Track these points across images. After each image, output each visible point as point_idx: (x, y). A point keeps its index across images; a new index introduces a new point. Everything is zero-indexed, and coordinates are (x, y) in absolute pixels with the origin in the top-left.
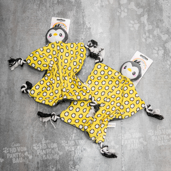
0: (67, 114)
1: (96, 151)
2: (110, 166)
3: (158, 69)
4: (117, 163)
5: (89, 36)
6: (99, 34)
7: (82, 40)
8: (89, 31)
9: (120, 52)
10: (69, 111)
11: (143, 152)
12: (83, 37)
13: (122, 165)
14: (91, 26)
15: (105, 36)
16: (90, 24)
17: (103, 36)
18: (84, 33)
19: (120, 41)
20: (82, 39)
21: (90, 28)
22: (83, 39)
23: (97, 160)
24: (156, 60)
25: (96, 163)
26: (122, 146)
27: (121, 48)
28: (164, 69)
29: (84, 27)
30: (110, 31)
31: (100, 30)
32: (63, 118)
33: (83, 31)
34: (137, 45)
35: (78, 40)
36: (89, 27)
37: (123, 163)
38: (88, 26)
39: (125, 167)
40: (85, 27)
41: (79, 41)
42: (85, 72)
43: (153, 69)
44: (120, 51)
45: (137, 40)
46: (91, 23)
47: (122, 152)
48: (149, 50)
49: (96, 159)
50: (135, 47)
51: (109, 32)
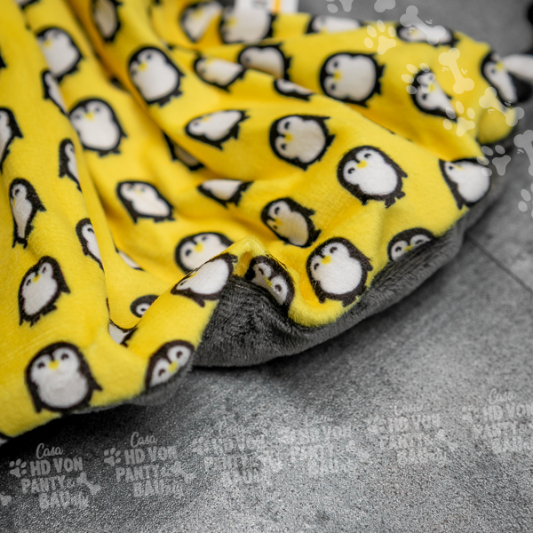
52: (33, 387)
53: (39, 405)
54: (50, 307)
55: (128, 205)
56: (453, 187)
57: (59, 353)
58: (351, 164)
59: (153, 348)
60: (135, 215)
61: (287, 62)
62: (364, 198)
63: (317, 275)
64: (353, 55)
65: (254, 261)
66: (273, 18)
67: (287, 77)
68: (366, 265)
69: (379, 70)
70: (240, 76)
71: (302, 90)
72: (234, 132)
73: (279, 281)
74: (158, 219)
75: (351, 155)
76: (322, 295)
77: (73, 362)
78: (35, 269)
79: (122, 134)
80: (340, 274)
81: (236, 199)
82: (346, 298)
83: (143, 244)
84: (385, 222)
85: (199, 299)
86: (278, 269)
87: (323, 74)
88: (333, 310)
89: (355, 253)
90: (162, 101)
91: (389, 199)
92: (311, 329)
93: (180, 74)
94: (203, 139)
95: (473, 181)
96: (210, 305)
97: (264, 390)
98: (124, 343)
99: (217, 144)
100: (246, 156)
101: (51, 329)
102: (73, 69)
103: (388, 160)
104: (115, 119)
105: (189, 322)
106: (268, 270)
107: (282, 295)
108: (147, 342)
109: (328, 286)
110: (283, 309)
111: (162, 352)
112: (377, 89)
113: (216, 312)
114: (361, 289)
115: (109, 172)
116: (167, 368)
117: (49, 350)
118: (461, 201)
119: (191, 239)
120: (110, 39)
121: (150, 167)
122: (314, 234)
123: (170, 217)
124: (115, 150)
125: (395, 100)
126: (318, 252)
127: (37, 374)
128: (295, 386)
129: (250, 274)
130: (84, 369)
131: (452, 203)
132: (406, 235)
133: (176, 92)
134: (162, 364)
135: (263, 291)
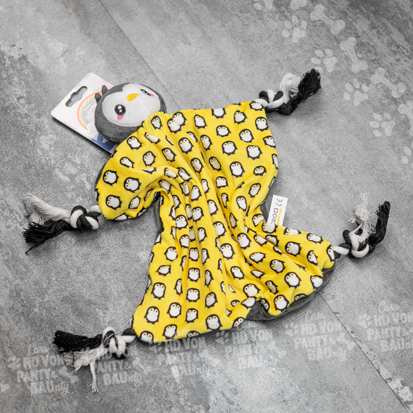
0: (152, 316)
1: (273, 375)
2: (342, 392)
3: (292, 55)
4: (354, 369)
5: (35, 80)
6: (61, 59)
7: (22, 101)
8: (24, 66)
9: (152, 72)
10: (155, 302)
11: (406, 292)
12: (19, 93)
13: (376, 365)
14: (22, 52)
15: (82, 53)
16: (15, 47)
17: (77, 58)
18: (16, 79)
19: (135, 44)
20: (18, 99)
21: (24, 58)
22: (22, 97)
23: (292, 400)
24: (270, 36)
25: (295, 407)
26: (338, 313)
27: (148, 60)
28: (305, 48)
29: (5, 64)
30: (89, 34)
31: (58, 47)
32: (148, 332)
33: (9, 76)
34: (188, 28)
35: (8, 107)
36: (18, 57)
37: (371, 358)
38: (16, 54)
39: (386, 367)
40: (8, 62)
41: (14, 108)
42: (87, 180)
43: (276, 63)
44: (152, 68)
45: (182, 16)
46: (19, 43)
47: (349, 330)
48: (230, 23)
49: (287, 397)
50: (188, 34)
51: (86, 37)
52: (207, 324)
53: (208, 328)
54: (213, 305)
55: (233, 274)
56: (313, 284)
57: (214, 317)
58: (288, 277)
59: (235, 318)
60: (235, 277)
61: (278, 241)
62: (290, 286)
63: (276, 303)
64: (294, 243)
65: (261, 299)
66: (276, 227)
67: (277, 245)
68: (288, 302)
69: (300, 249)
70: (266, 243)
71: (280, 251)
72: (261, 260)
73: (266, 304)
74: (240, 279)
75: (288, 274)
76: (276, 309)
77: (217, 319)
78: (210, 294)
79: (233, 253)
80: (281, 304)
81: (260, 277)
82: (282, 310)
83: (235, 284)
84: (294, 292)
85: (247, 307)
86: (267, 302)
87: (286, 247)
88: (278, 313)
89: (285, 299)
90: (245, 248)
91: (296, 287)
92: (273, 316)
93: (250, 241)
94: (253, 260)
95: (318, 282)
96: (250, 309)
97: (261, 326)
98: (228, 316)
99: (257, 262)
100: (264, 267)
101: (212, 311)
102: (223, 235)
103: (297, 276)
104: (232, 249)
105: (244, 313)
106: (264, 301)
107: (267, 308)
108: (234, 316)
109: (278, 307)
110: (267, 311)
111: (237, 320)
112: (299, 253)
113: (251, 311)
114: (286, 308)
115: (229, 264)
116: (238, 323)
117: (212, 316)
118: (314, 287)
119: (247, 285)
120: (234, 228)
121: (240, 263)
122: (277, 292)
123: (243, 278)
124: (231, 258)
125: (303, 257)
126: (277, 297)
127: (208, 321)
128: (268, 326)
129: (260, 301)
130: (219, 321)
131: (312, 288)
132: (299, 295)
133: (249, 246)
134: (237, 322)
135: (262, 305)
